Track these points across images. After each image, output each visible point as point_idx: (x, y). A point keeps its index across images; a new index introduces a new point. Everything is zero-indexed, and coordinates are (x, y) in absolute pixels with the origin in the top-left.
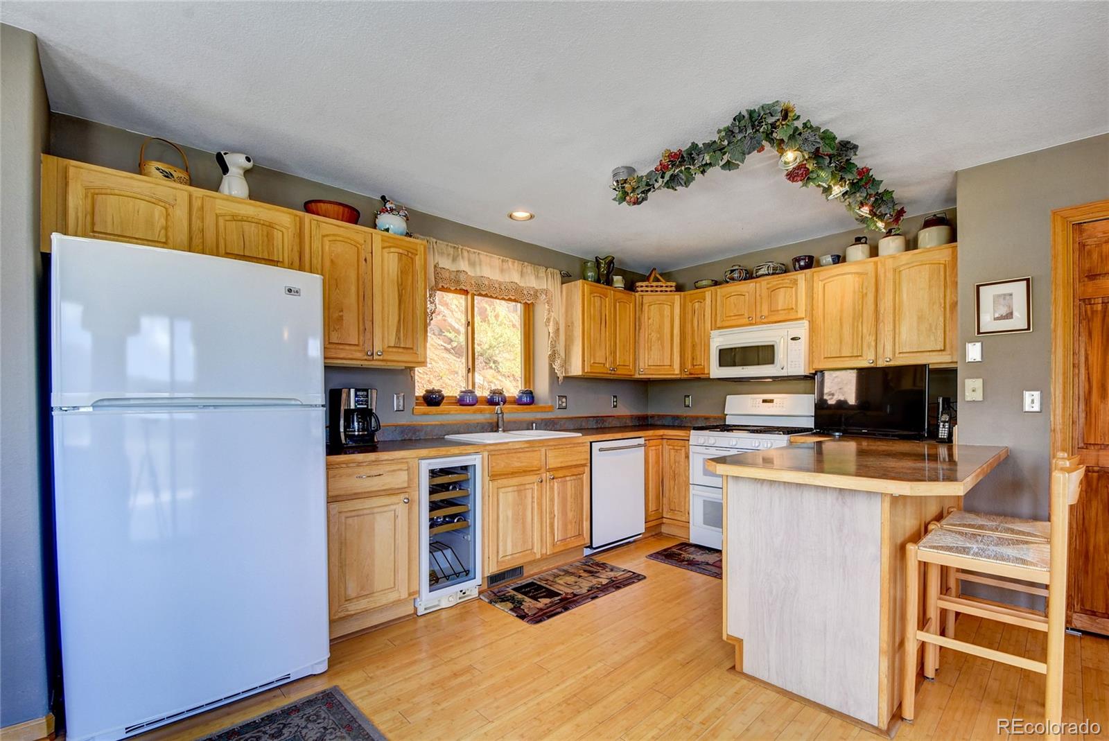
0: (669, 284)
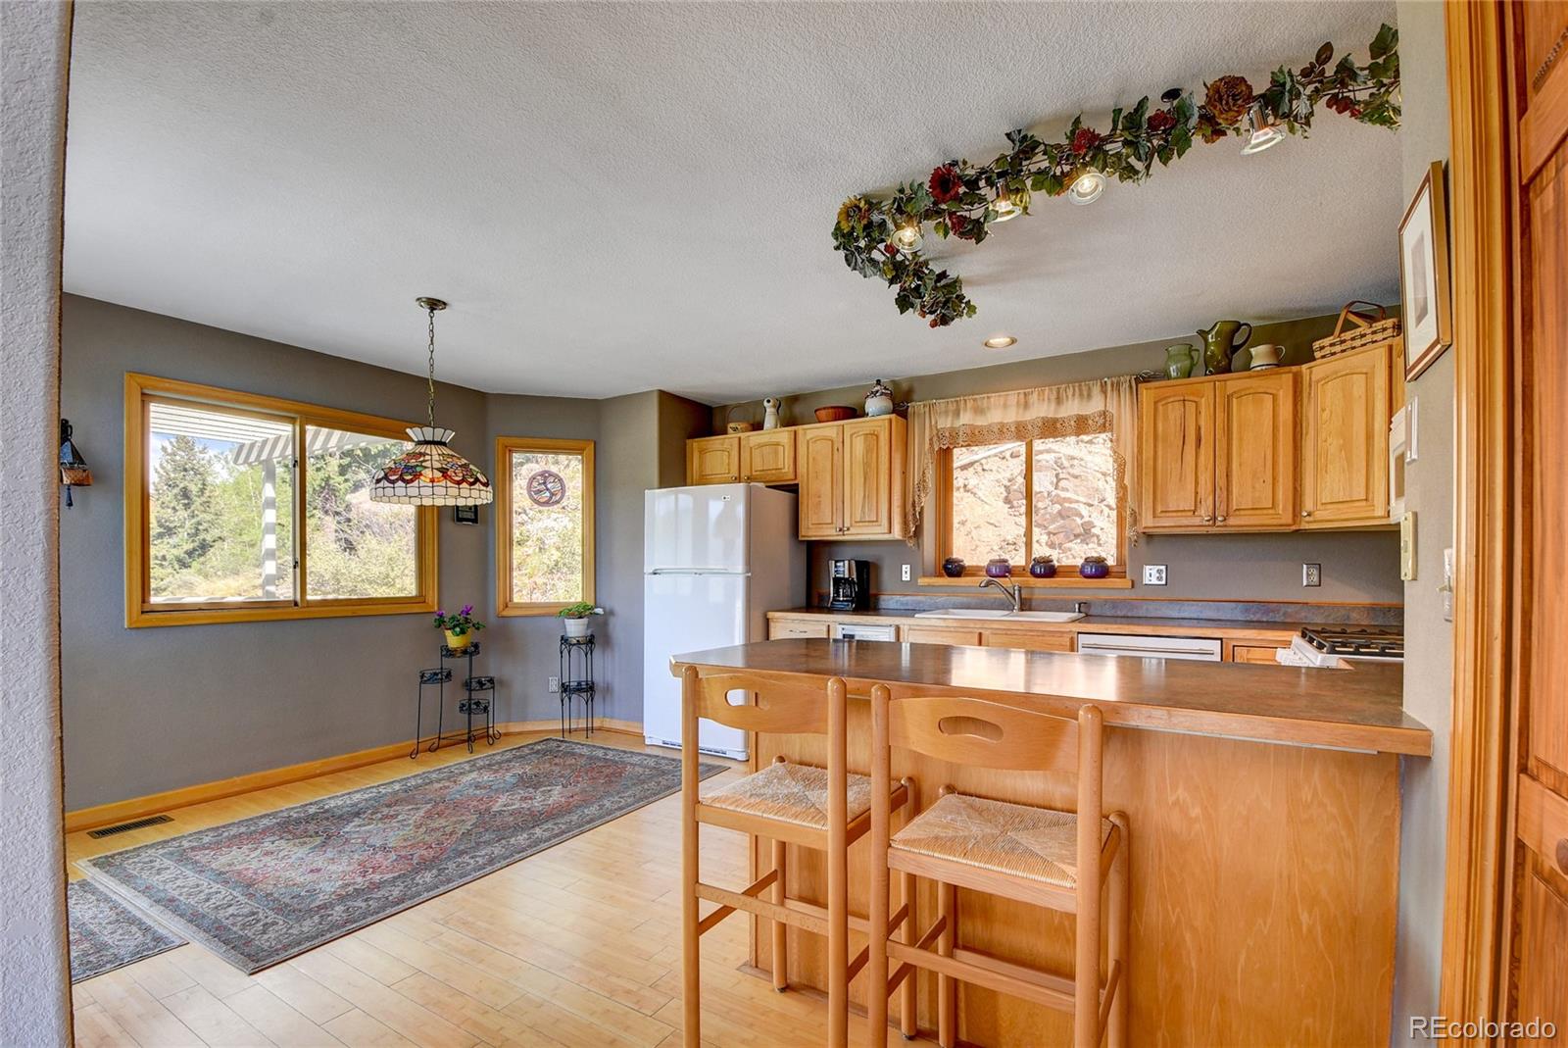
0: (1378, 325)
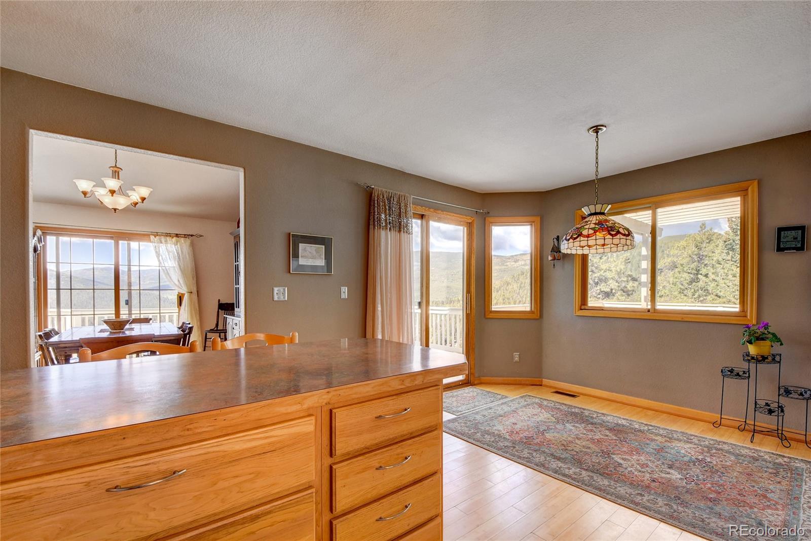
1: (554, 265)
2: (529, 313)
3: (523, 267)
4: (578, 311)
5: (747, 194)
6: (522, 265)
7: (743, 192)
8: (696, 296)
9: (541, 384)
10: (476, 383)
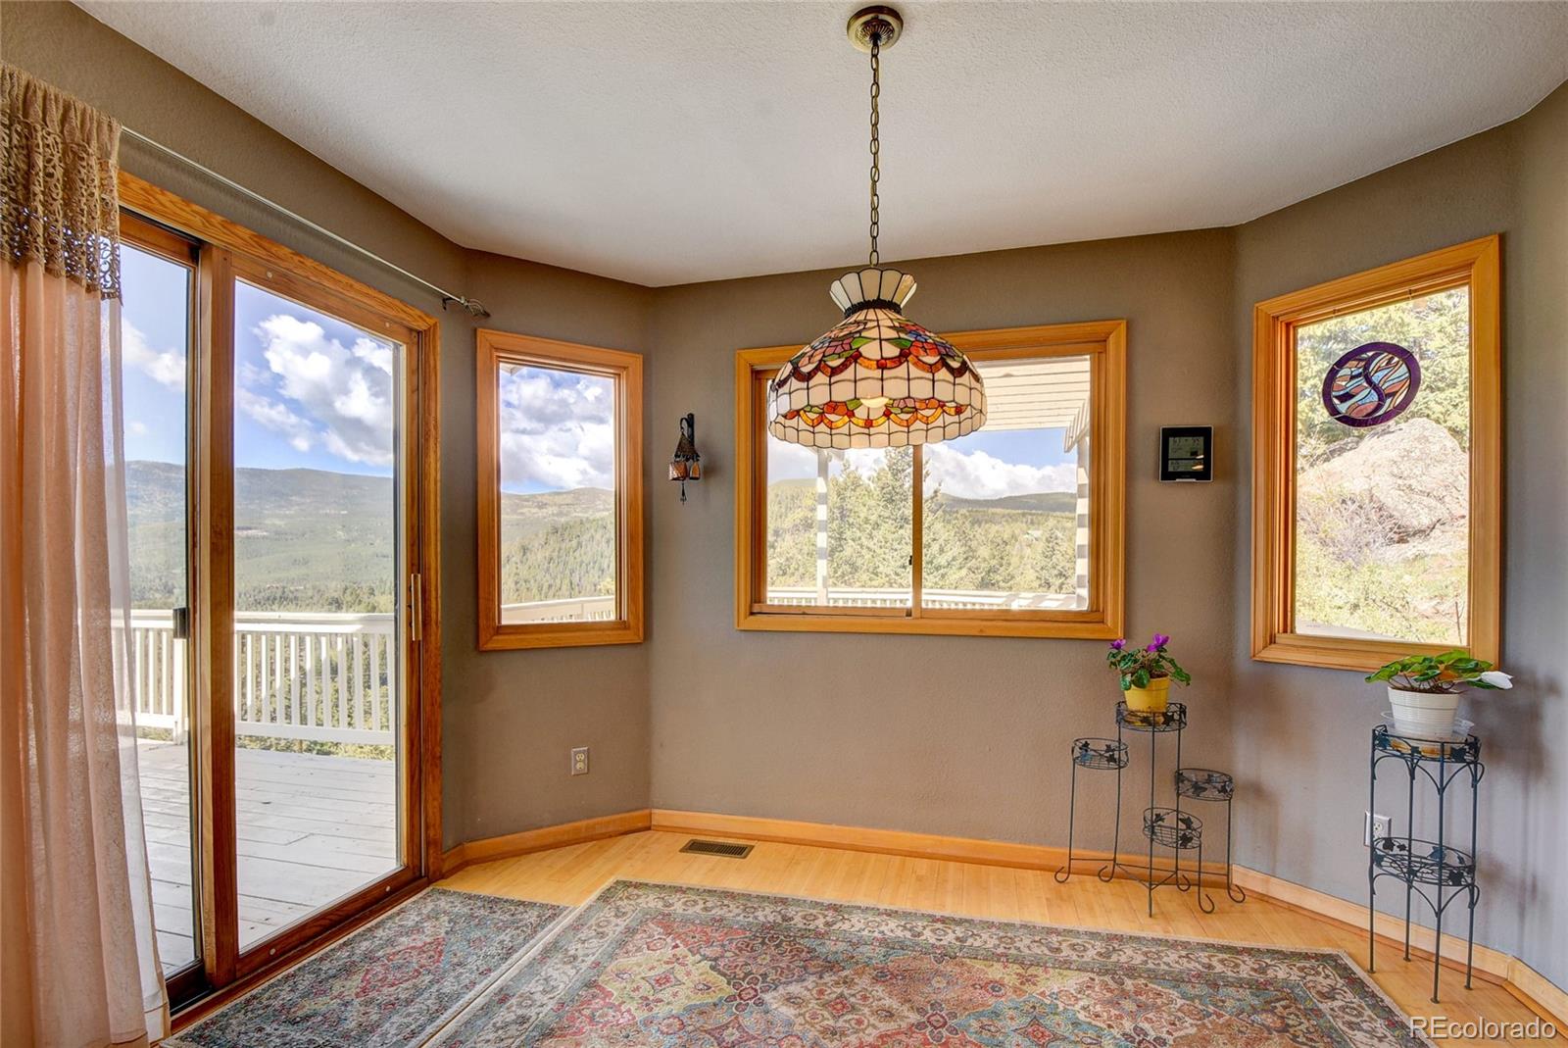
1: (683, 494)
2: (612, 629)
3: (556, 518)
4: (746, 618)
5: (1105, 351)
6: (553, 514)
7: (1095, 345)
8: (839, 573)
9: (647, 824)
10: (446, 867)
